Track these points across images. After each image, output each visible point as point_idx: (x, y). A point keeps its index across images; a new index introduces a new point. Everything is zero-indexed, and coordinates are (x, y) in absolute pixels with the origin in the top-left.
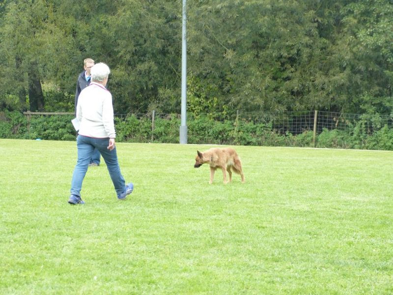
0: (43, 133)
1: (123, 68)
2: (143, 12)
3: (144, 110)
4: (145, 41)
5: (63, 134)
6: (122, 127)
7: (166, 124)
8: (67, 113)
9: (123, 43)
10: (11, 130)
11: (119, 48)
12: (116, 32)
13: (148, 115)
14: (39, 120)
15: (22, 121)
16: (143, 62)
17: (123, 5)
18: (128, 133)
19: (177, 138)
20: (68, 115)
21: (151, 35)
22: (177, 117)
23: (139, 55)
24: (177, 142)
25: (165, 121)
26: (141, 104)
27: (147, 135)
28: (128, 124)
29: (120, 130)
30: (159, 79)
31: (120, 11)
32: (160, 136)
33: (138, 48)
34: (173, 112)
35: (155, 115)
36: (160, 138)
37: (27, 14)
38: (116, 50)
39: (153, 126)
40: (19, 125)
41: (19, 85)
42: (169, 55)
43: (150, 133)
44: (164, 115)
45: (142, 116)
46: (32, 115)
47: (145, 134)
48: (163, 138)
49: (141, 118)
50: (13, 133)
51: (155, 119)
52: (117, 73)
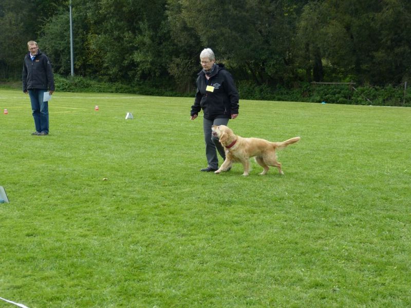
0: (324, 97)
1: (383, 51)
2: (402, 9)
3: (399, 81)
4: (402, 31)
5: (338, 98)
6: (381, 94)
8: (341, 83)
9: (384, 32)
10: (302, 94)
11: (382, 37)
12: (381, 25)
13: (402, 84)
14: (322, 88)
15: (309, 88)
16: (399, 46)
17: (387, 5)
18: (386, 98)
20: (342, 85)
21: (407, 27)
23: (397, 42)
26: (396, 77)
28: (386, 91)
31: (384, 9)
35: (407, 85)
37: (316, 13)
38: (380, 38)
39: (405, 93)
40: (308, 91)
43: (402, 98)
45: (396, 85)
46: (317, 84)
47: (399, 99)
49: (396, 87)
50: (303, 97)
51: (407, 88)
52: (380, 55)
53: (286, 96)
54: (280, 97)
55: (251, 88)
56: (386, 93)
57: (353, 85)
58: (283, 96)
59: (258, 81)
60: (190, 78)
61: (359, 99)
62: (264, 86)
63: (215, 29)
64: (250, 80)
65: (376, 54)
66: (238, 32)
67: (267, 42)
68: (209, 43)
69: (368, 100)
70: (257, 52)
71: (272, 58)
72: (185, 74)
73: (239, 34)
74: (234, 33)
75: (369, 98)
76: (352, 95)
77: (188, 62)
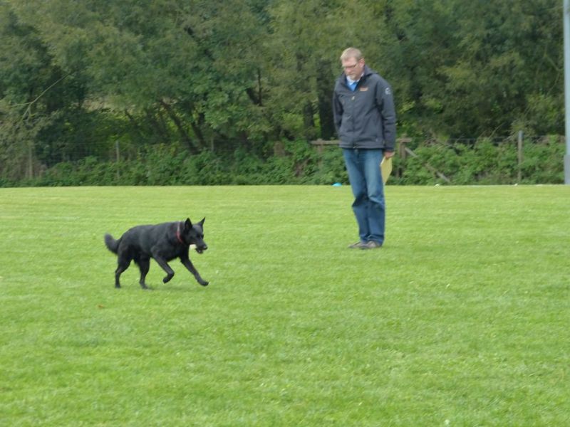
0: (342, 174)
1: (467, 64)
3: (505, 131)
4: (503, 20)
6: (468, 160)
7: (541, 152)
9: (466, 23)
10: (293, 169)
11: (461, 33)
12: (456, 8)
13: (511, 138)
14: (334, 154)
15: (308, 156)
16: (500, 53)
18: (479, 169)
19: (560, 175)
21: (513, 9)
22: (559, 141)
23: (495, 43)
24: (560, 182)
25: (540, 147)
26: (499, 121)
27: (511, 171)
28: (480, 155)
29: (465, 164)
30: (527, 80)
32: (532, 172)
33: (491, 31)
34: (553, 133)
35: (523, 140)
36: (532, 176)
38: (456, 35)
39: (520, 156)
40: (306, 162)
41: (302, 98)
42: (542, 40)
43: (515, 168)
44: (538, 138)
45: (501, 140)
46: (325, 145)
47: (508, 171)
48: (537, 175)
49: (500, 144)
50: (297, 175)
51: (523, 145)
52: (459, 74)
53: (257, 175)
54: (242, 177)
55: (176, 162)
56: (477, 158)
57: (406, 144)
58: (252, 176)
59: (191, 144)
60: (31, 143)
61: (421, 174)
62: (205, 155)
63: (82, 27)
64: (173, 144)
65: (449, 72)
66: (137, 33)
67: (206, 53)
68: (69, 58)
69: (441, 176)
70: (184, 77)
71: (220, 89)
72: (20, 135)
73: (140, 36)
74: (128, 36)
75: (442, 172)
76: (406, 166)
77: (26, 107)
